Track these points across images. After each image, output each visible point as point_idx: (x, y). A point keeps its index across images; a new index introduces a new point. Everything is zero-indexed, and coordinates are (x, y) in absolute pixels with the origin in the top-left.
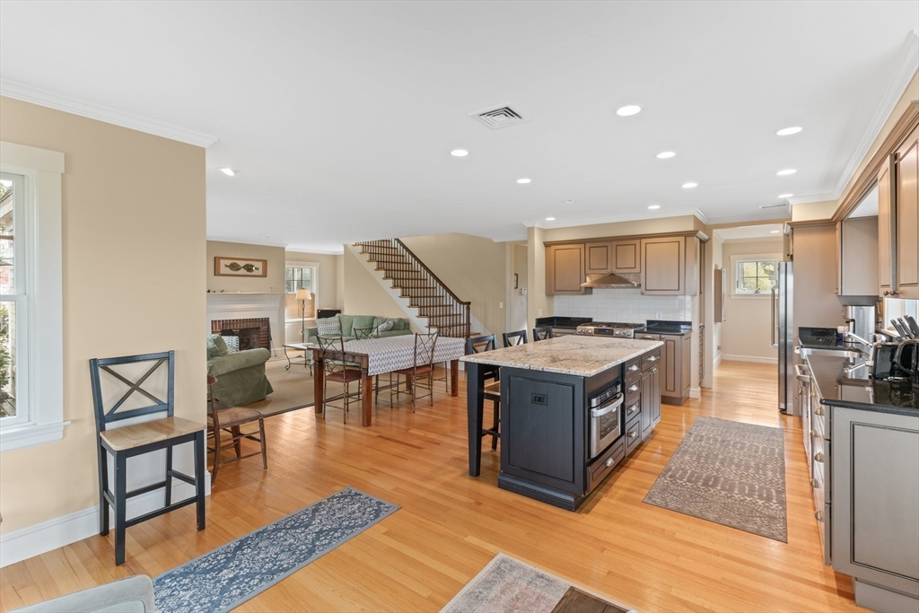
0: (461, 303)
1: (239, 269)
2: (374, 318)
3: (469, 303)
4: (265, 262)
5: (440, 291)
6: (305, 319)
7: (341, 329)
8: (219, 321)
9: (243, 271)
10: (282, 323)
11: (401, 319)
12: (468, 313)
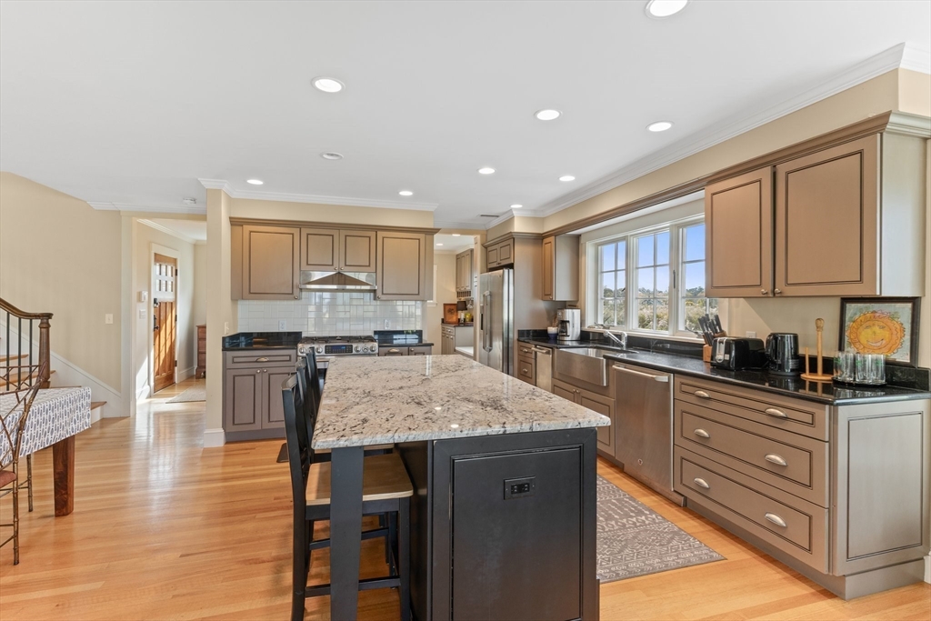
0: (22, 315)
3: (49, 316)
12: (45, 336)
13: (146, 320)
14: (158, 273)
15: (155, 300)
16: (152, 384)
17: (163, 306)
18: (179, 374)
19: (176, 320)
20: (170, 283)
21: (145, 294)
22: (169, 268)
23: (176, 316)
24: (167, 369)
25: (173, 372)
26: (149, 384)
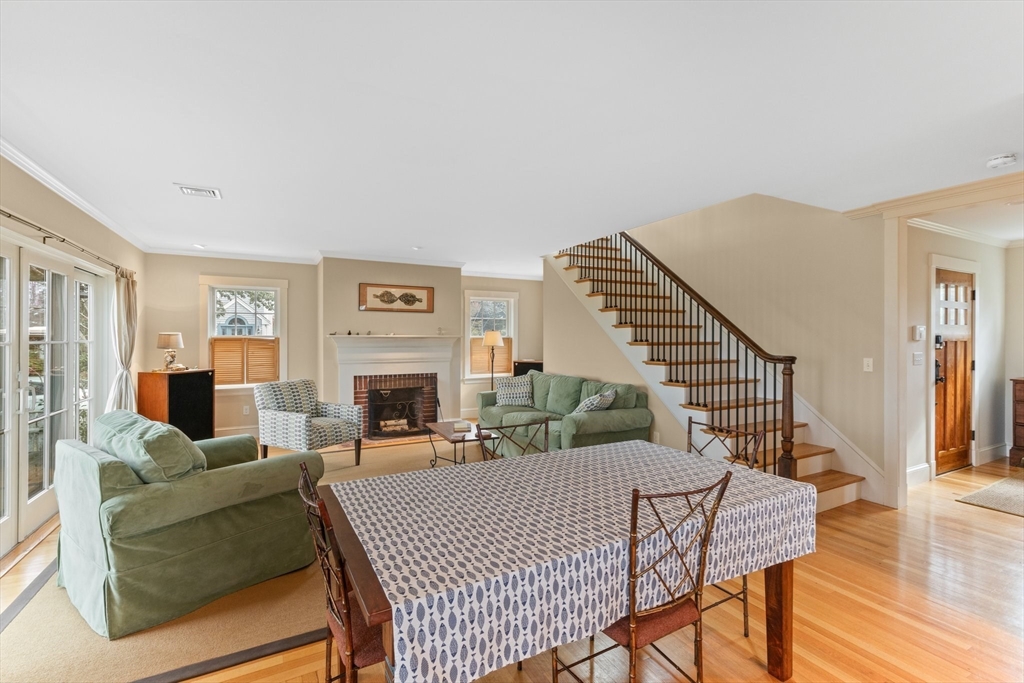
0: (769, 358)
1: (392, 302)
2: (583, 380)
3: (792, 360)
4: (431, 291)
5: (713, 330)
6: (495, 375)
7: (532, 398)
8: (365, 377)
9: (399, 304)
10: (456, 380)
11: (630, 387)
12: (788, 383)
13: (922, 368)
14: (942, 297)
15: (938, 339)
16: (933, 462)
17: (951, 347)
18: (978, 452)
19: (973, 368)
20: (962, 312)
21: (922, 329)
22: (961, 290)
23: (973, 363)
24: (957, 442)
25: (968, 446)
26: (928, 461)
